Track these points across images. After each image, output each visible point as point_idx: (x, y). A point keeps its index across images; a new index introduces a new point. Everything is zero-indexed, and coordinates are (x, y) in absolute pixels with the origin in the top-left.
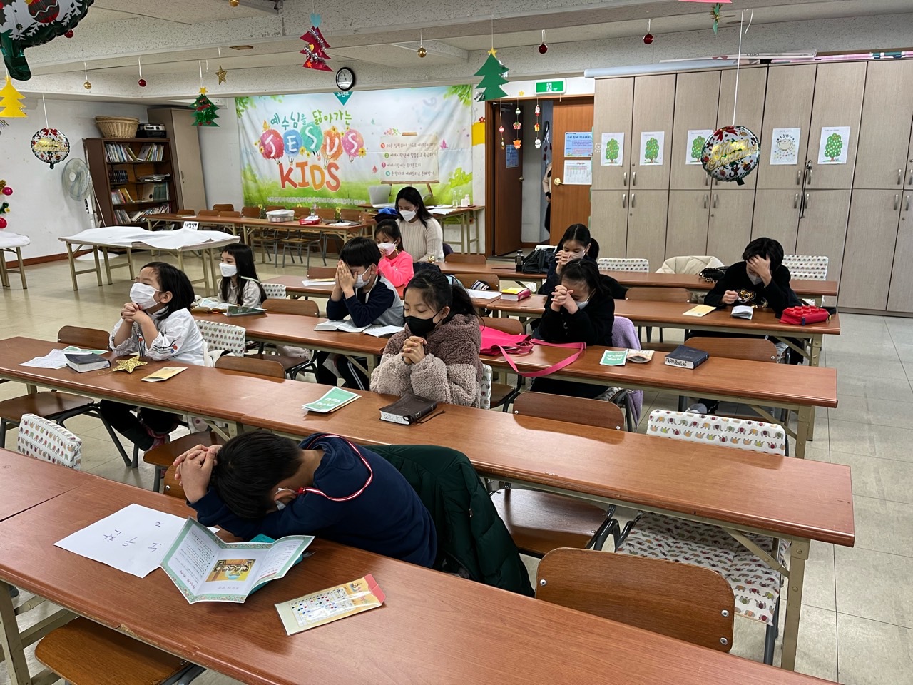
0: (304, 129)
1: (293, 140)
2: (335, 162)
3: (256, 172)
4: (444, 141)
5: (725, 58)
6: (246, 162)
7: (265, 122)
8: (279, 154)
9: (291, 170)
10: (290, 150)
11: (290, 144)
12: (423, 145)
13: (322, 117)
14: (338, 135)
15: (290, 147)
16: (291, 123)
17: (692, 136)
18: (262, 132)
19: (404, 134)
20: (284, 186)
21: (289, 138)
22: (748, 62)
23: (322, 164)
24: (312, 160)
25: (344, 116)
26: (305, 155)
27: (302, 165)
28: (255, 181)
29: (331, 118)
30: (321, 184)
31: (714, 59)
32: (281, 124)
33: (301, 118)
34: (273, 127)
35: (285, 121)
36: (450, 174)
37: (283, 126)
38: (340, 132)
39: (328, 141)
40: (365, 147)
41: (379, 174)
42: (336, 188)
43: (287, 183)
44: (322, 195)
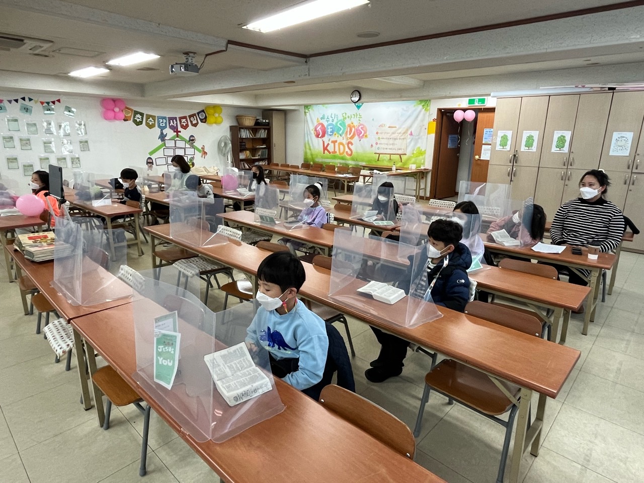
0: (337, 123)
1: (331, 128)
2: (352, 141)
3: (311, 145)
4: (411, 132)
5: (584, 87)
6: (306, 139)
7: (318, 119)
8: (323, 136)
9: (328, 144)
10: (329, 134)
11: (329, 130)
12: (400, 133)
13: (347, 116)
14: (354, 127)
15: (329, 132)
16: (331, 119)
17: (557, 135)
18: (316, 124)
19: (389, 127)
20: (324, 153)
21: (329, 127)
22: (599, 89)
23: (345, 142)
24: (340, 139)
25: (358, 116)
26: (336, 137)
27: (334, 142)
28: (310, 149)
29: (351, 117)
30: (343, 153)
31: (576, 87)
32: (326, 120)
33: (336, 117)
34: (321, 121)
35: (328, 118)
36: (413, 151)
38: (355, 125)
39: (349, 129)
40: (368, 133)
41: (375, 149)
42: (351, 155)
43: (326, 151)
44: (343, 159)
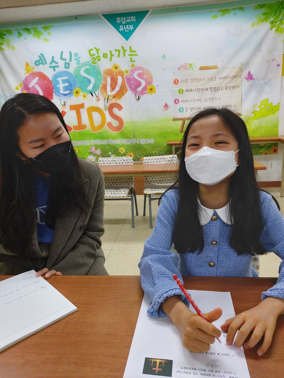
0: (78, 70)
1: (64, 81)
2: (119, 102)
10: (62, 92)
11: (61, 86)
12: (225, 78)
14: (121, 73)
15: (61, 89)
16: (61, 64)
19: (202, 68)
21: (59, 79)
23: (102, 104)
24: (89, 101)
25: (128, 52)
26: (81, 97)
27: (77, 108)
32: (48, 65)
33: (73, 57)
34: (37, 69)
35: (53, 61)
36: (254, 106)
37: (50, 67)
38: (124, 71)
39: (109, 80)
40: (154, 83)
42: (119, 128)
44: (101, 137)
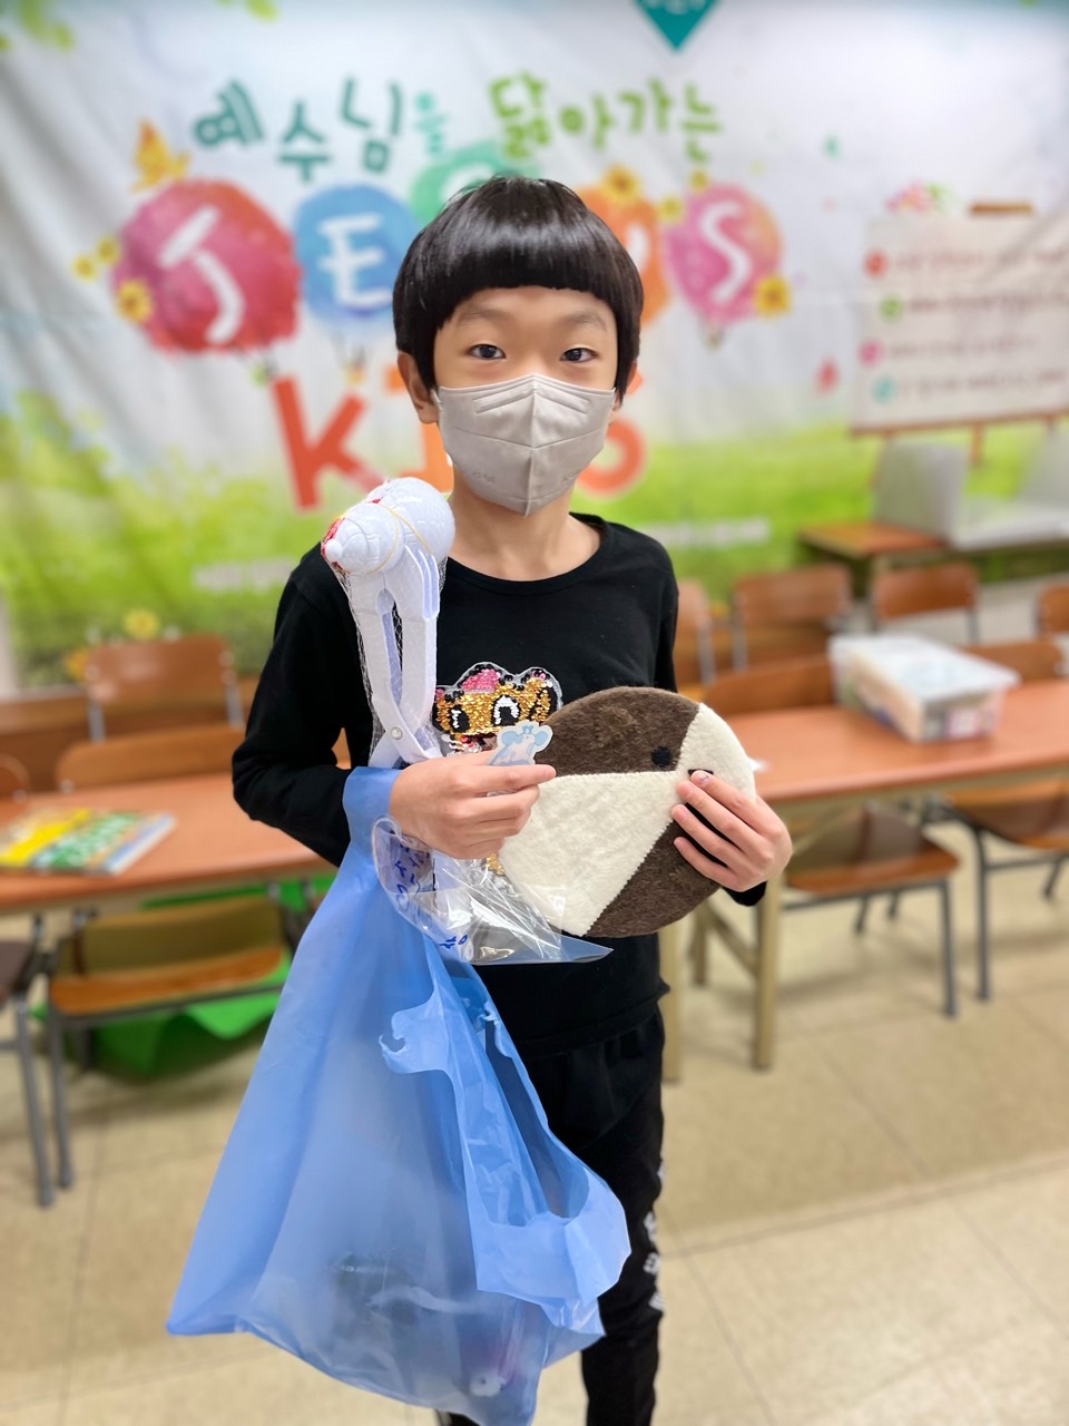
1: (359, 241)
7: (148, 136)
8: (266, 324)
9: (350, 412)
10: (346, 298)
11: (344, 265)
13: (551, 113)
14: (644, 213)
16: (346, 146)
18: (127, 194)
20: (310, 498)
25: (678, 113)
29: (605, 121)
32: (271, 147)
33: (411, 115)
34: (213, 165)
35: (298, 127)
37: (287, 159)
38: (657, 201)
40: (789, 267)
42: (617, 478)
43: (328, 482)
